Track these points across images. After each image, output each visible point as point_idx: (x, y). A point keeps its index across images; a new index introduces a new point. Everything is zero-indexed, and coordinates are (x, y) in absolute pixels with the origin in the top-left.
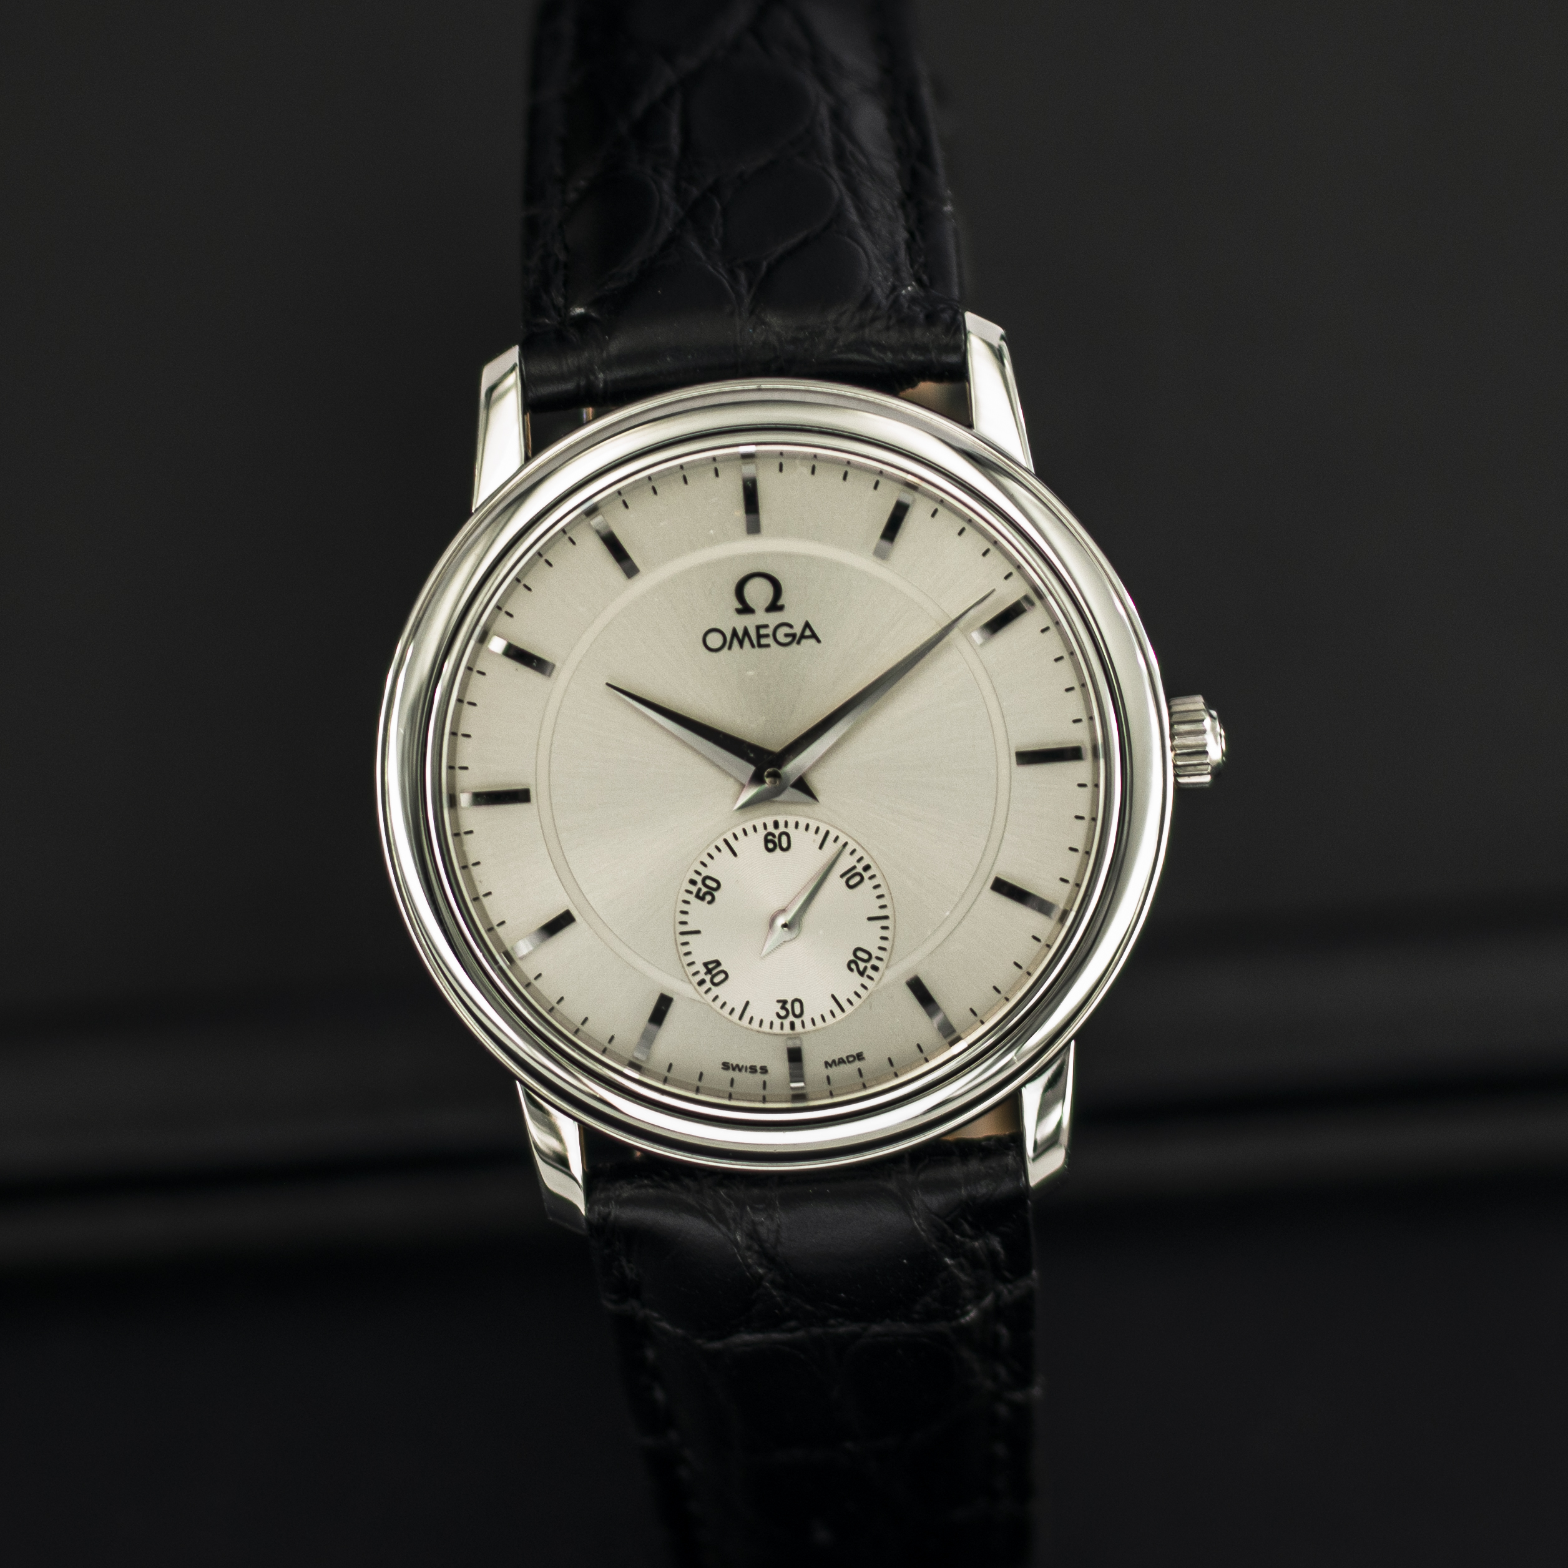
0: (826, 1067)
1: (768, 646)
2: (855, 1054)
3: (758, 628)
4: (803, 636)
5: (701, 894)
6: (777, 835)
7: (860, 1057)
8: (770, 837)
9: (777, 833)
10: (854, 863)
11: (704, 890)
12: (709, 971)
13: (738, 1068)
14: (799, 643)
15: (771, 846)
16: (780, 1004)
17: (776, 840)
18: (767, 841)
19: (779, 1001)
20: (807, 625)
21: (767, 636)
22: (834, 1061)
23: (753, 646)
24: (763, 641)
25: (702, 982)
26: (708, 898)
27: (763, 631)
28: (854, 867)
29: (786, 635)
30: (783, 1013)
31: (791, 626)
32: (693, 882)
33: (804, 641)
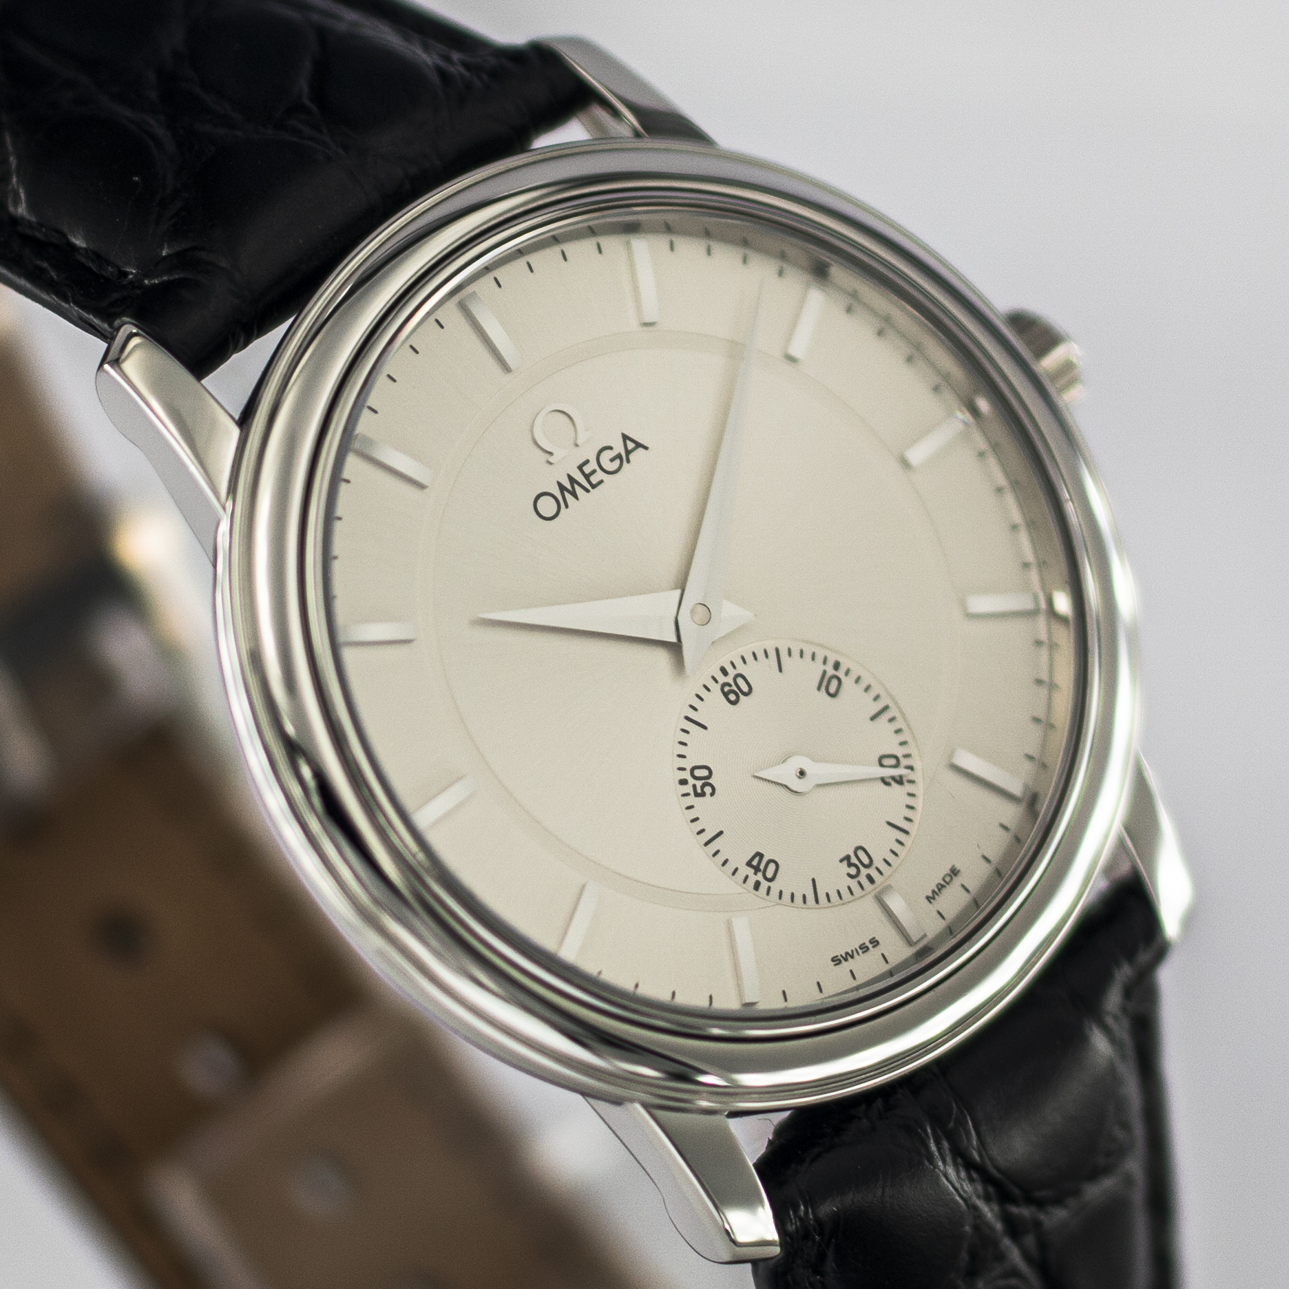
0: (931, 902)
1: (601, 482)
2: (949, 872)
3: (580, 468)
4: (628, 452)
5: (699, 791)
6: (732, 682)
7: (954, 872)
8: (726, 689)
9: (730, 679)
10: (822, 668)
11: (699, 784)
12: (757, 869)
13: (849, 956)
14: (628, 461)
15: (732, 697)
16: (845, 862)
17: (734, 688)
18: (726, 695)
19: (841, 861)
20: (625, 438)
21: (594, 472)
22: (934, 892)
23: (587, 491)
24: (594, 479)
25: (757, 886)
26: (708, 790)
27: (587, 469)
28: (825, 672)
29: (612, 460)
30: (853, 871)
31: (610, 448)
32: (683, 782)
33: (632, 457)
